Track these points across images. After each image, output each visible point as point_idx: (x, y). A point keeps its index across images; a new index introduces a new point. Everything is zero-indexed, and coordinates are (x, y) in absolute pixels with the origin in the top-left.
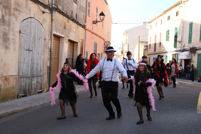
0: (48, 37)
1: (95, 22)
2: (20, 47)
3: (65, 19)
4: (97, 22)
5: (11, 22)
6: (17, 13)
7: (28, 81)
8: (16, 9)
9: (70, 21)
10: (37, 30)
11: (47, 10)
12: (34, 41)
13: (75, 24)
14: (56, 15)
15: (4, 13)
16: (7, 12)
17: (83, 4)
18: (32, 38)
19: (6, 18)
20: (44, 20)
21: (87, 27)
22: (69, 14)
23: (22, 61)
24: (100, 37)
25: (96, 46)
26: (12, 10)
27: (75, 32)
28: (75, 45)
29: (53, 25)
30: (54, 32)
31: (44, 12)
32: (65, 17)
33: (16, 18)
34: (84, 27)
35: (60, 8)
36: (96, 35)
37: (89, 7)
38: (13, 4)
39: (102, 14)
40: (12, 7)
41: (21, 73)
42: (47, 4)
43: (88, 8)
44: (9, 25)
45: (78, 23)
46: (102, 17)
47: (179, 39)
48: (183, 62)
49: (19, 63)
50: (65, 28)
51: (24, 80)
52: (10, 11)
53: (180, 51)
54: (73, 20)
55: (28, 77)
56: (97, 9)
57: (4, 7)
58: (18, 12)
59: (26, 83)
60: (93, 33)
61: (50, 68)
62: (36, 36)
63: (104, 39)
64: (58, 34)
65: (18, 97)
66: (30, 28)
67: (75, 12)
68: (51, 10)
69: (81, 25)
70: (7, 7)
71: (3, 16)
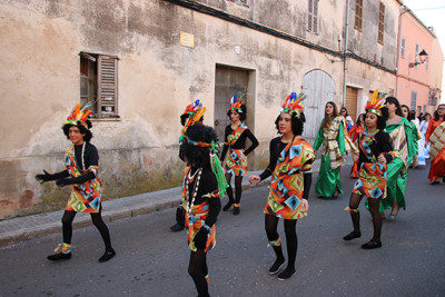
0: (338, 90)
1: (411, 65)
3: (364, 66)
4: (416, 64)
5: (291, 78)
6: (298, 66)
8: (296, 62)
9: (373, 68)
10: (324, 83)
11: (338, 59)
12: (320, 96)
13: (381, 70)
14: (351, 62)
15: (282, 69)
16: (286, 66)
17: (393, 42)
18: (317, 93)
19: (285, 74)
20: (334, 70)
21: (399, 73)
22: (371, 59)
24: (422, 84)
25: (414, 96)
26: (292, 64)
27: (380, 81)
29: (347, 75)
30: (348, 84)
31: (333, 61)
32: (364, 64)
33: (297, 71)
34: (394, 73)
35: (357, 53)
36: (415, 81)
37: (403, 45)
38: (293, 57)
39: (423, 53)
40: (292, 60)
42: (337, 50)
43: (401, 47)
44: (289, 81)
45: (384, 69)
46: (423, 57)
50: (364, 77)
52: (289, 66)
54: (376, 66)
56: (417, 46)
57: (283, 62)
58: (299, 66)
60: (409, 79)
62: (323, 90)
63: (429, 87)
64: (353, 85)
66: (315, 82)
67: (380, 55)
68: (343, 57)
69: (389, 71)
70: (286, 62)
71: (281, 72)
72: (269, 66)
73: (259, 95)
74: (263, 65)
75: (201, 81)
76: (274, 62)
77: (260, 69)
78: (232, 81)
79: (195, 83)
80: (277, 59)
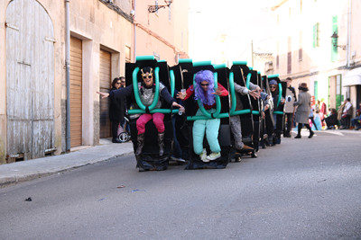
0: (60, 39)
1: (153, 9)
2: (8, 57)
4: (157, 8)
7: (25, 128)
10: (37, 22)
12: (33, 44)
13: (113, 12)
18: (28, 38)
20: (51, 1)
21: (137, 20)
23: (12, 86)
24: (165, 43)
27: (114, 30)
28: (114, 58)
29: (69, 13)
30: (72, 28)
34: (130, 18)
36: (158, 38)
41: (12, 111)
45: (117, 10)
47: (341, 41)
48: (354, 91)
49: (7, 89)
50: (92, 19)
51: (17, 126)
53: (346, 67)
54: (108, 3)
55: (26, 120)
59: (21, 132)
60: (150, 33)
61: (66, 103)
62: (37, 34)
63: (174, 48)
65: (8, 160)
66: (25, 18)
69: (124, 15)
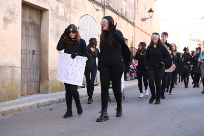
1: (144, 20)
3: (116, 16)
4: (146, 19)
5: (72, 19)
6: (75, 11)
8: (75, 8)
9: (121, 18)
10: (92, 27)
11: (100, 8)
12: (90, 36)
13: (125, 21)
14: (108, 12)
15: (66, 11)
16: (69, 10)
17: (132, 1)
18: (88, 33)
19: (68, 16)
20: (98, 17)
21: (136, 25)
22: (119, 11)
26: (72, 8)
27: (125, 30)
31: (97, 10)
33: (75, 15)
34: (133, 24)
35: (111, 5)
36: (145, 32)
37: (138, 4)
38: (72, 3)
39: (151, 11)
40: (72, 5)
42: (100, 2)
43: (136, 5)
45: (127, 20)
46: (151, 13)
52: (70, 10)
54: (123, 17)
56: (145, 6)
57: (66, 6)
58: (77, 10)
60: (142, 30)
62: (91, 32)
67: (125, 9)
68: (104, 7)
69: (130, 22)
70: (68, 6)
71: (65, 14)
72: (57, 8)
73: (51, 31)
74: (54, 7)
75: (12, 13)
76: (61, 5)
77: (52, 10)
78: (30, 18)
79: (8, 15)
80: (63, 3)
